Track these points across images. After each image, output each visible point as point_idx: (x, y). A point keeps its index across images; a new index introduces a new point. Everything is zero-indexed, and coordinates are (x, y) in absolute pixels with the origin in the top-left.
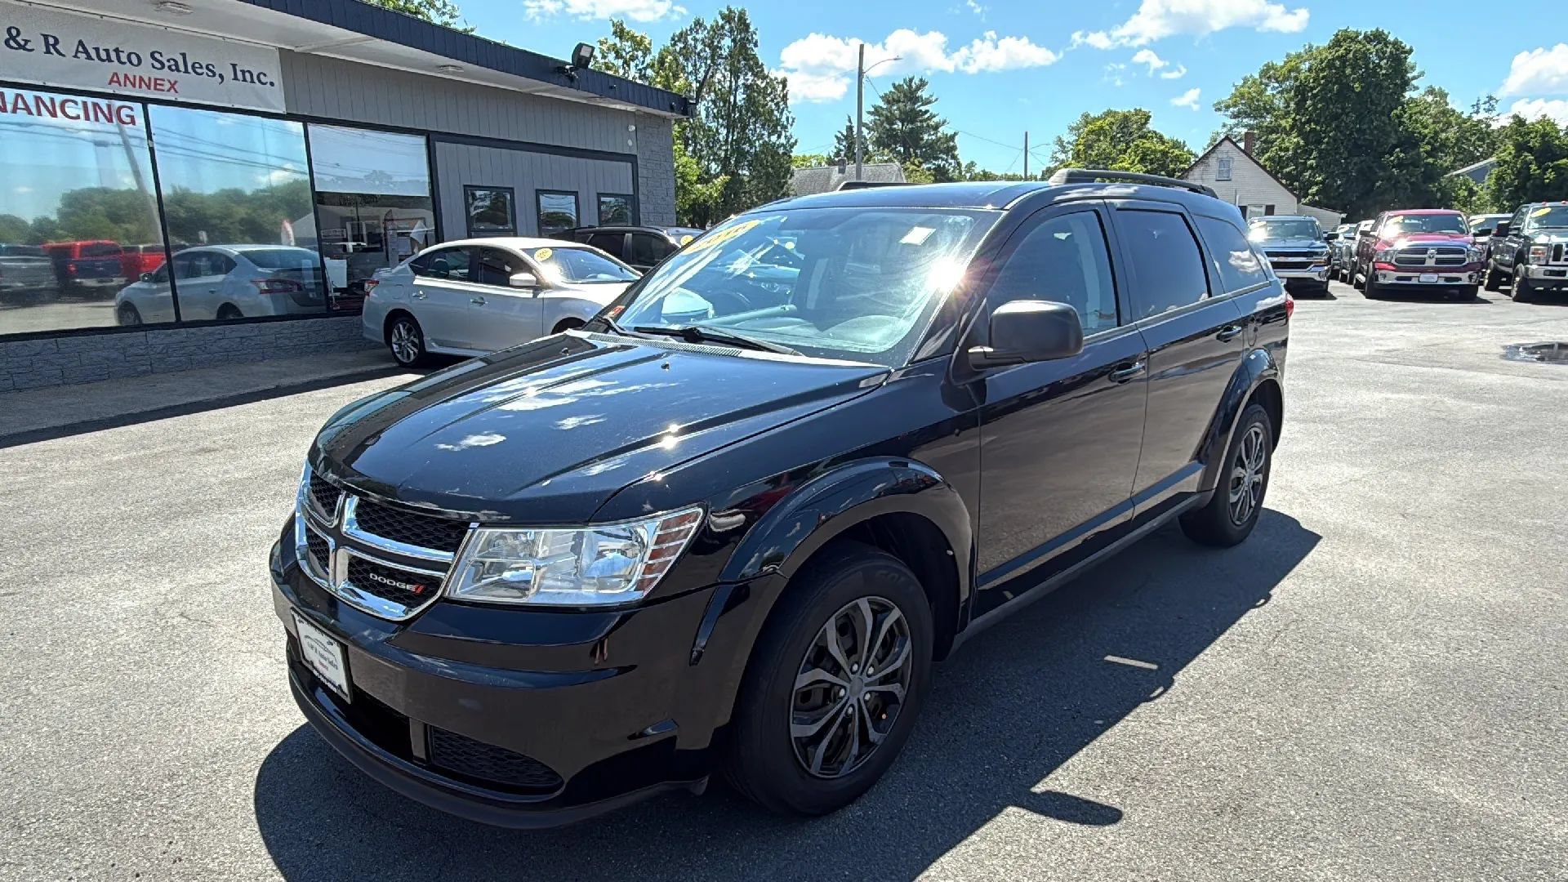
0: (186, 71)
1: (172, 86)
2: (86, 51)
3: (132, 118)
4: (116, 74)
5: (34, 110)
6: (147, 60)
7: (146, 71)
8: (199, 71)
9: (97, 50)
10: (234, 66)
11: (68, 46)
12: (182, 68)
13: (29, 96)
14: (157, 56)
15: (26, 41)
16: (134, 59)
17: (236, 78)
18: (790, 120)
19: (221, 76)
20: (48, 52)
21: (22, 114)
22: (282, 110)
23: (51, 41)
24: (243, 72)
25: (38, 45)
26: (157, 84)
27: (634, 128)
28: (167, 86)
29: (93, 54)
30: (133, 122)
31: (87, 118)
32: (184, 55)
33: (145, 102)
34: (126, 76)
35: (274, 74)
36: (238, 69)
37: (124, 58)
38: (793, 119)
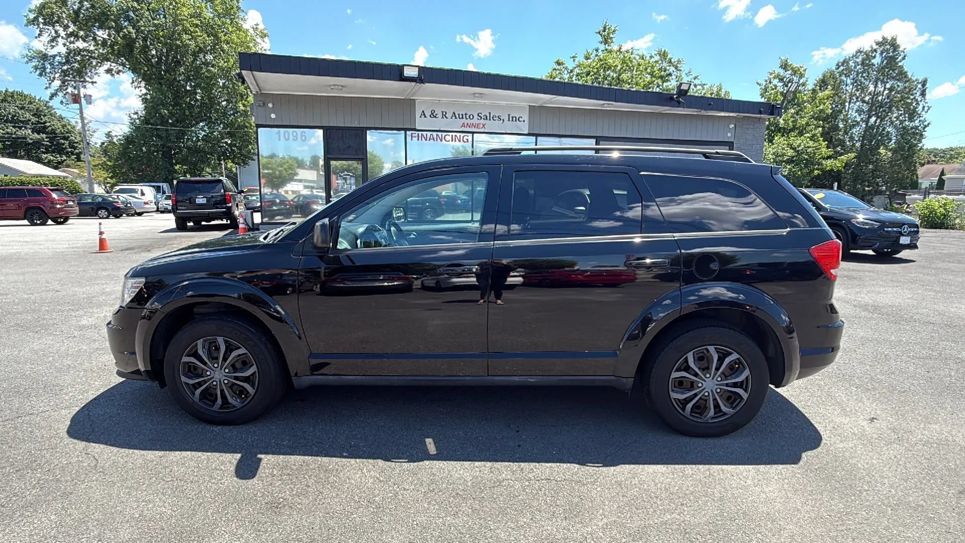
0: (490, 120)
1: (484, 126)
2: (455, 116)
3: (468, 140)
4: (464, 123)
5: (435, 140)
6: (476, 116)
7: (475, 121)
8: (495, 119)
9: (459, 115)
10: (509, 115)
11: (449, 115)
12: (488, 118)
13: (435, 134)
14: (480, 115)
15: (436, 114)
16: (471, 117)
17: (509, 120)
18: (926, 109)
19: (503, 120)
20: (443, 117)
21: (432, 141)
22: (526, 132)
23: (444, 113)
24: (512, 117)
25: (440, 115)
26: (477, 126)
27: (733, 126)
28: (482, 126)
29: (457, 116)
30: (468, 141)
31: (452, 141)
32: (490, 113)
33: (473, 133)
34: (467, 124)
35: (526, 117)
36: (510, 116)
37: (468, 117)
38: (929, 108)
